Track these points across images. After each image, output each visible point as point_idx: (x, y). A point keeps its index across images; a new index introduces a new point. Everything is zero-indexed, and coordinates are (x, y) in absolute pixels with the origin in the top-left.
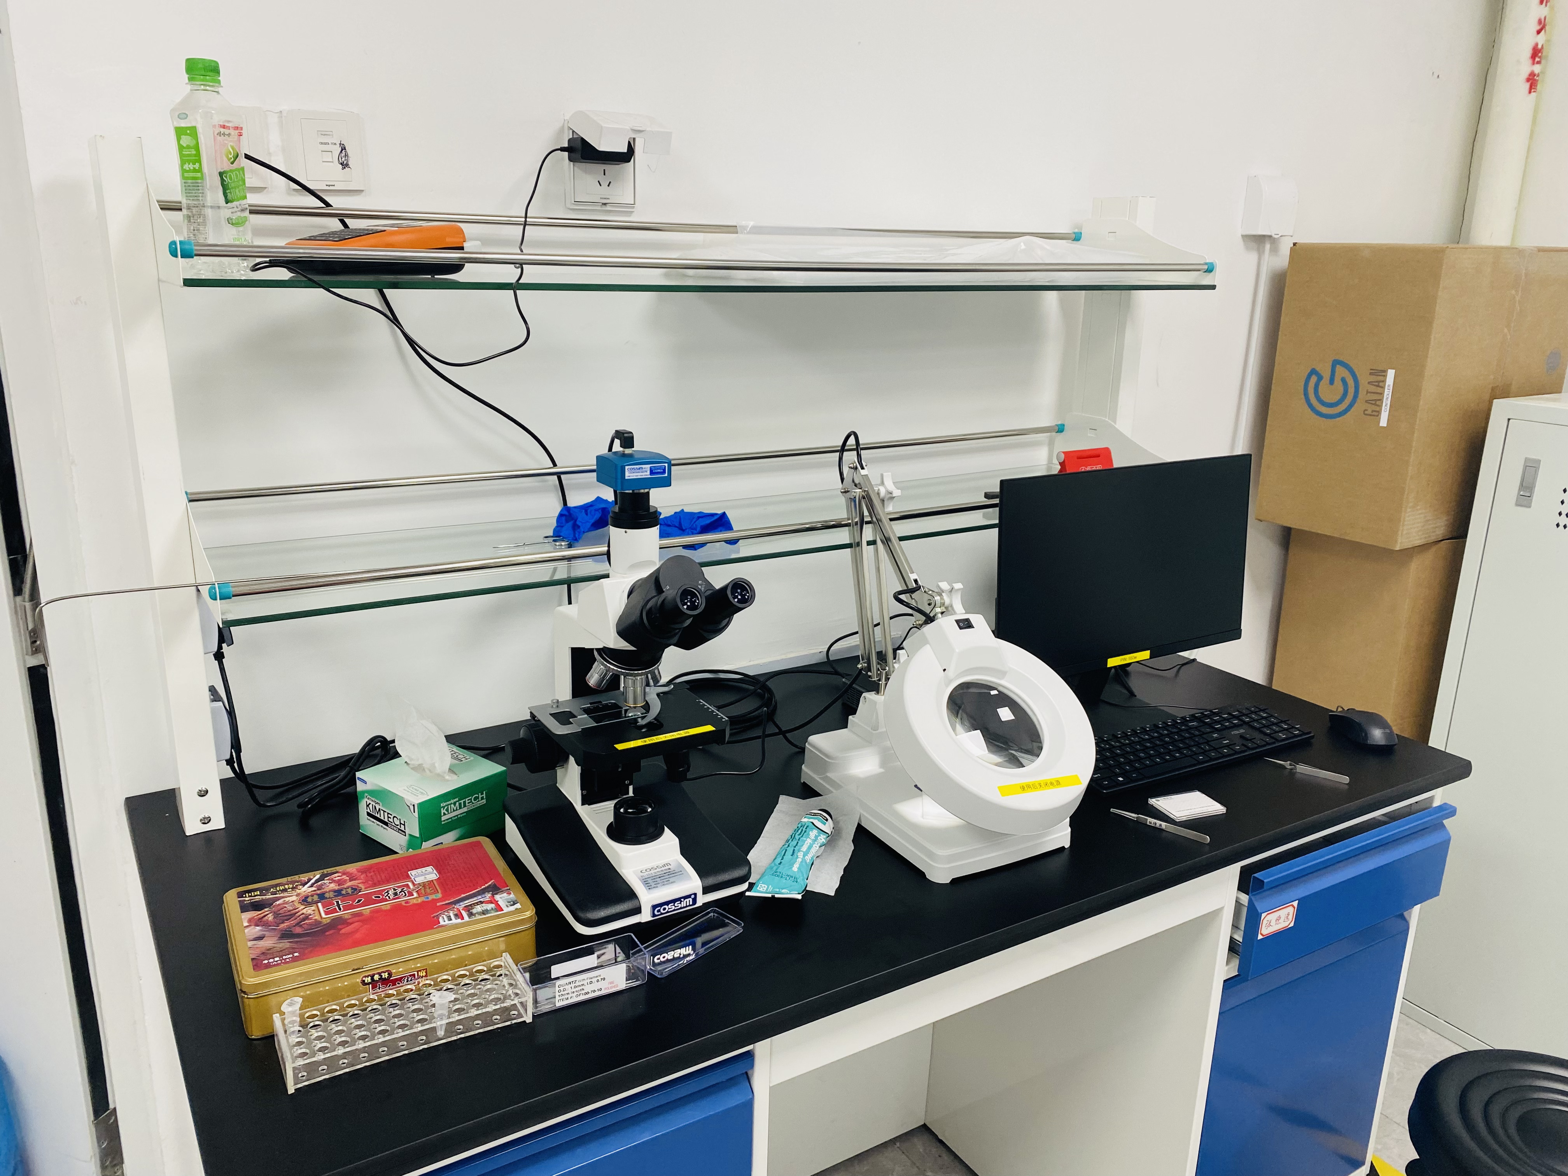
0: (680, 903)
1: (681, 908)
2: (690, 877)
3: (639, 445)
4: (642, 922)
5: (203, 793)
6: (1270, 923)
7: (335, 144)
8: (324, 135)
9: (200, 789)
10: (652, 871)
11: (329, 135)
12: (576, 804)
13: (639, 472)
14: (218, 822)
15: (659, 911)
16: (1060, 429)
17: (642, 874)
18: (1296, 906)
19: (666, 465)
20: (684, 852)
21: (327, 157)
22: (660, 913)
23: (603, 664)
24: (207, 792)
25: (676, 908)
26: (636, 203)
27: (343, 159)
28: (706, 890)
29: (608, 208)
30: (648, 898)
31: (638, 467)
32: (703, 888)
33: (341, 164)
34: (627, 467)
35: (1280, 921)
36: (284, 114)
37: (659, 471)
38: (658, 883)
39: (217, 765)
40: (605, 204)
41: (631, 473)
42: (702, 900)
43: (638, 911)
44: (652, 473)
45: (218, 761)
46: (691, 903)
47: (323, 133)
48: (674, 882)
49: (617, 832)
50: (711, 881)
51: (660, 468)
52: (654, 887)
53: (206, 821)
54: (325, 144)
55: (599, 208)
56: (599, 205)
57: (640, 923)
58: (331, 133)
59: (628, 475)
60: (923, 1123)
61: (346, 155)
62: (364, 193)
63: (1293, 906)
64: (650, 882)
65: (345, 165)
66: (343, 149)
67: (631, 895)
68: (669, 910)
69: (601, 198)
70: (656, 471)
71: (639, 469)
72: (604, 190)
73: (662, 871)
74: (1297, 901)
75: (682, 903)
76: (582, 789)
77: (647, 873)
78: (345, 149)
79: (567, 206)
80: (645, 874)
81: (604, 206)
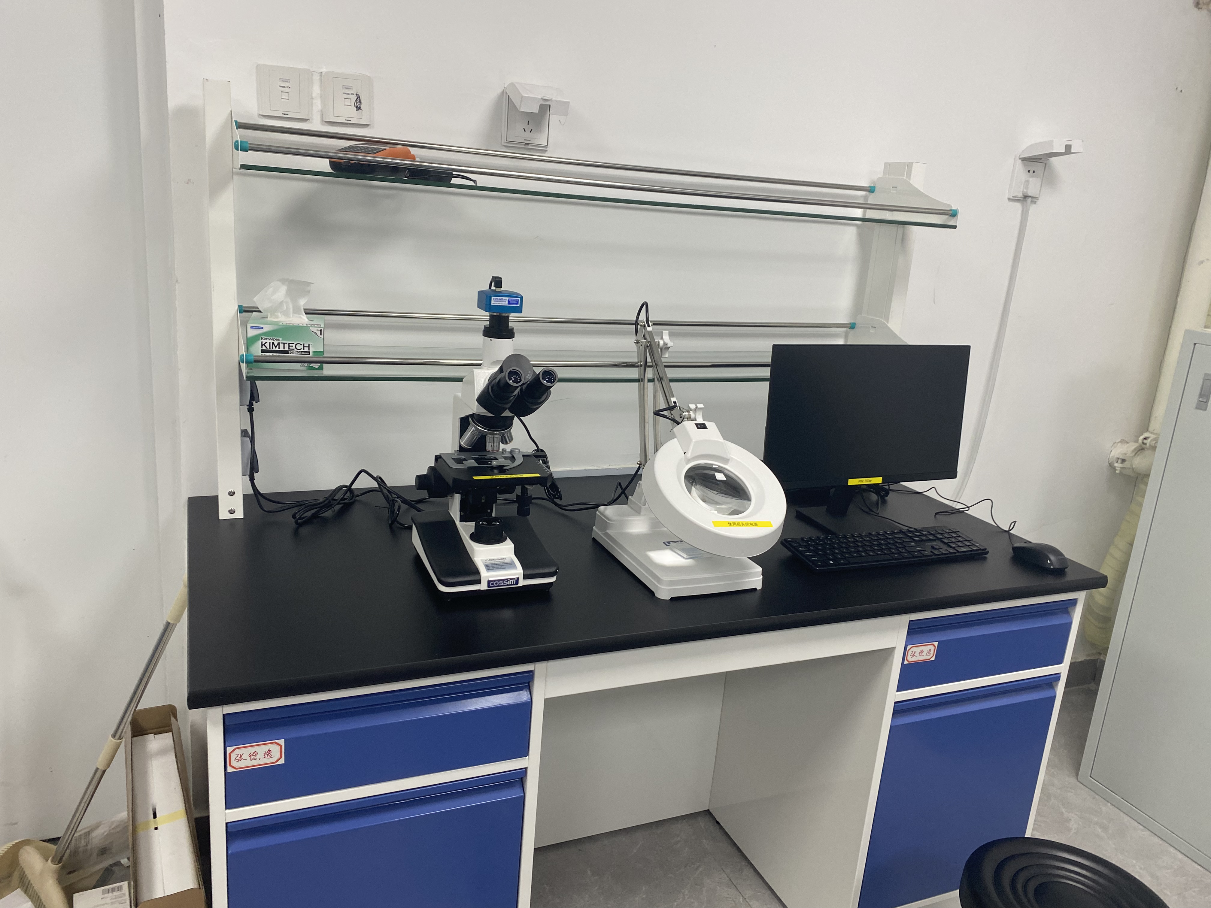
0: (508, 582)
1: (508, 585)
2: (516, 567)
3: (505, 287)
4: (482, 589)
5: (232, 494)
6: (914, 653)
7: (353, 94)
8: (347, 88)
9: (230, 491)
10: (493, 561)
11: (350, 89)
12: (456, 520)
13: (501, 302)
14: (239, 514)
15: (492, 584)
16: (852, 326)
17: (486, 562)
18: (936, 646)
19: (519, 299)
20: (517, 553)
21: (348, 102)
22: (493, 586)
23: (474, 427)
24: (234, 493)
25: (504, 584)
26: (549, 144)
27: (358, 104)
28: (526, 577)
29: (530, 147)
30: (486, 575)
31: (500, 298)
32: (524, 575)
33: (356, 107)
34: (493, 298)
35: (923, 654)
36: (323, 74)
37: (514, 302)
38: (495, 567)
39: (242, 477)
40: (528, 144)
41: (495, 301)
42: (522, 583)
43: (479, 582)
44: (509, 303)
45: (243, 476)
46: (515, 583)
47: (346, 87)
48: (505, 568)
49: (475, 537)
50: (529, 572)
51: (515, 300)
52: (492, 569)
53: (232, 512)
54: (347, 94)
55: (523, 146)
56: (523, 144)
57: (479, 590)
58: (351, 87)
59: (493, 303)
60: (707, 809)
61: (360, 102)
62: (369, 127)
63: (934, 645)
64: (489, 567)
65: (358, 108)
66: (358, 97)
67: (477, 572)
68: (500, 585)
69: (525, 140)
70: (512, 302)
71: (501, 299)
72: (527, 135)
73: (499, 561)
74: (938, 642)
75: (509, 582)
76: (461, 511)
77: (489, 561)
78: (359, 98)
79: (502, 143)
80: (488, 562)
81: (527, 145)
